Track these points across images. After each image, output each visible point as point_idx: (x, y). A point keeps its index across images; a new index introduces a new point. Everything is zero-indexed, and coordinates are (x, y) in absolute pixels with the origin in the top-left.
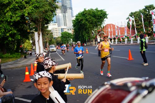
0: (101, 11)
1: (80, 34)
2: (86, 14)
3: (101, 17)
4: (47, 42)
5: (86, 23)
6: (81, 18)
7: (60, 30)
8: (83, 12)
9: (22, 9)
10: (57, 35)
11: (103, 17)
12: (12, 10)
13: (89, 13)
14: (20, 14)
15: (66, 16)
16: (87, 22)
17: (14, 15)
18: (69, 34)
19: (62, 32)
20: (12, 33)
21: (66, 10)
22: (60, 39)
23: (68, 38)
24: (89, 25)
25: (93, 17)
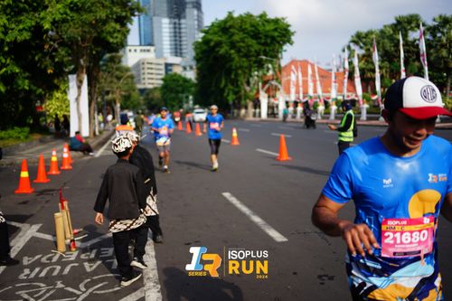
0: (276, 21)
1: (213, 85)
2: (231, 27)
3: (273, 38)
4: (117, 101)
5: (230, 55)
6: (216, 38)
7: (163, 67)
8: (225, 21)
9: (35, 10)
10: (151, 81)
11: (279, 39)
12: (8, 11)
13: (241, 27)
14: (29, 24)
15: (183, 26)
16: (233, 51)
17: (13, 26)
18: (186, 80)
19: (166, 72)
20: (6, 72)
21: (184, 10)
22: (158, 95)
23: (183, 92)
24: (237, 59)
25: (253, 37)
